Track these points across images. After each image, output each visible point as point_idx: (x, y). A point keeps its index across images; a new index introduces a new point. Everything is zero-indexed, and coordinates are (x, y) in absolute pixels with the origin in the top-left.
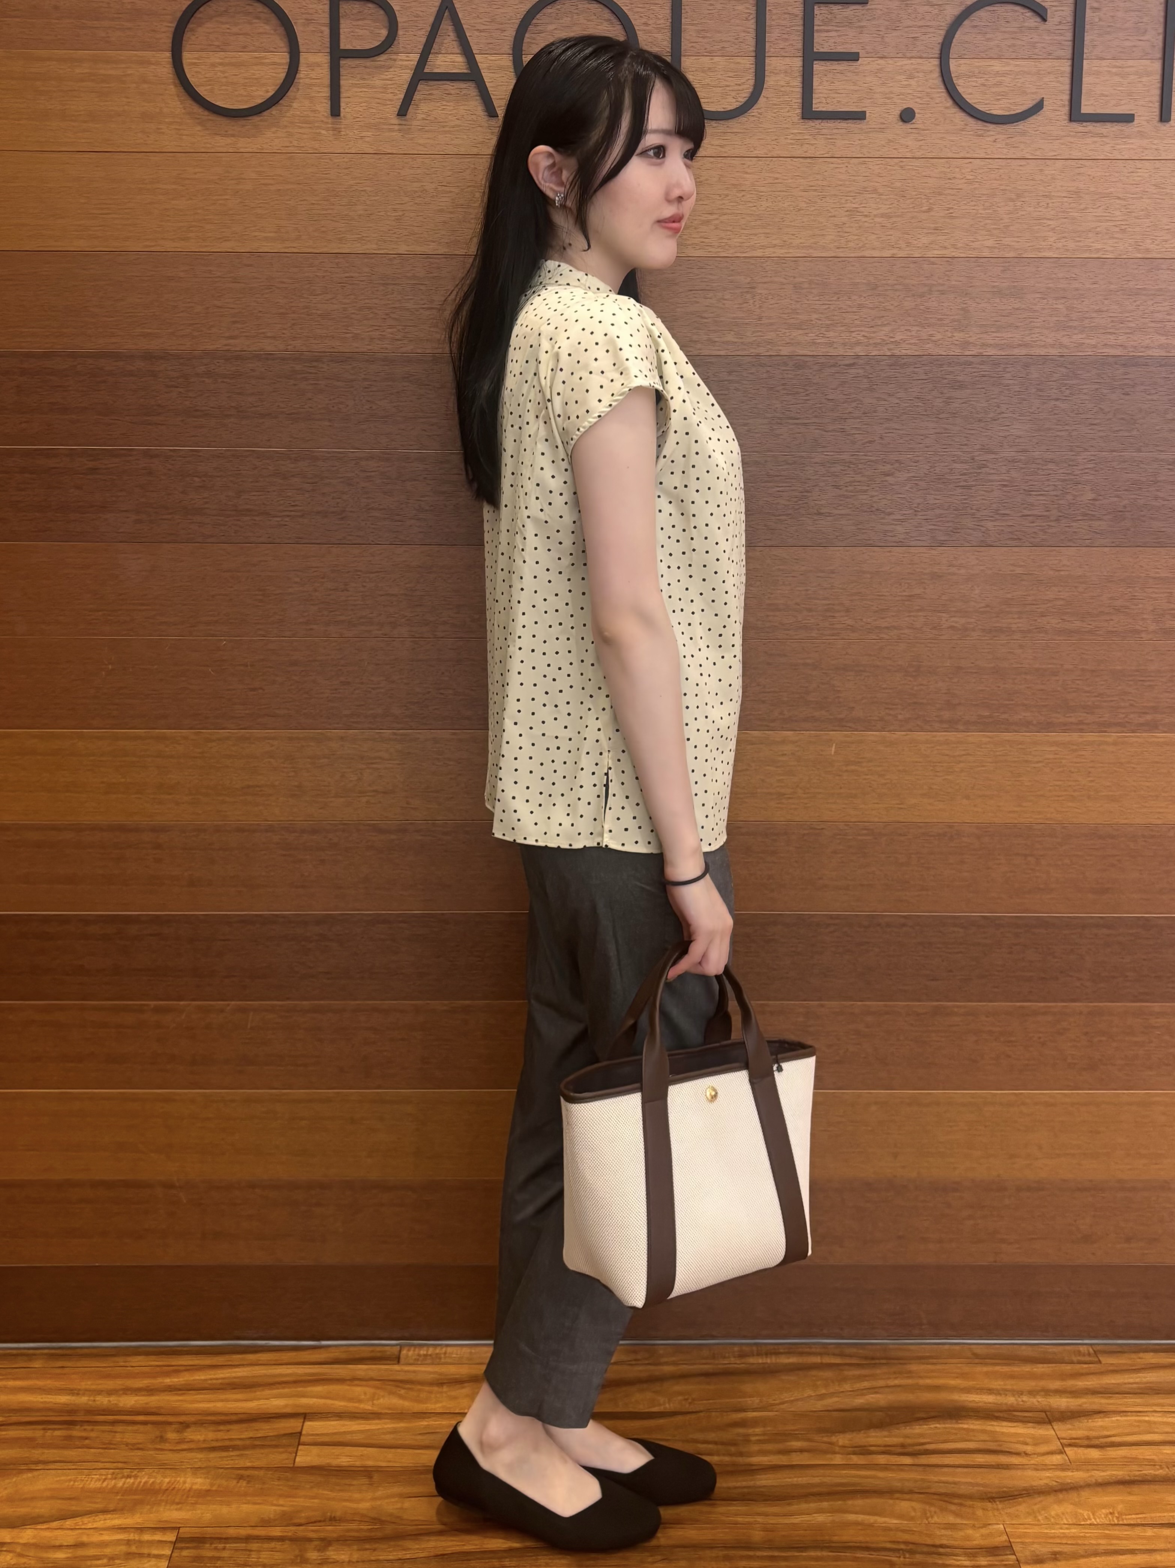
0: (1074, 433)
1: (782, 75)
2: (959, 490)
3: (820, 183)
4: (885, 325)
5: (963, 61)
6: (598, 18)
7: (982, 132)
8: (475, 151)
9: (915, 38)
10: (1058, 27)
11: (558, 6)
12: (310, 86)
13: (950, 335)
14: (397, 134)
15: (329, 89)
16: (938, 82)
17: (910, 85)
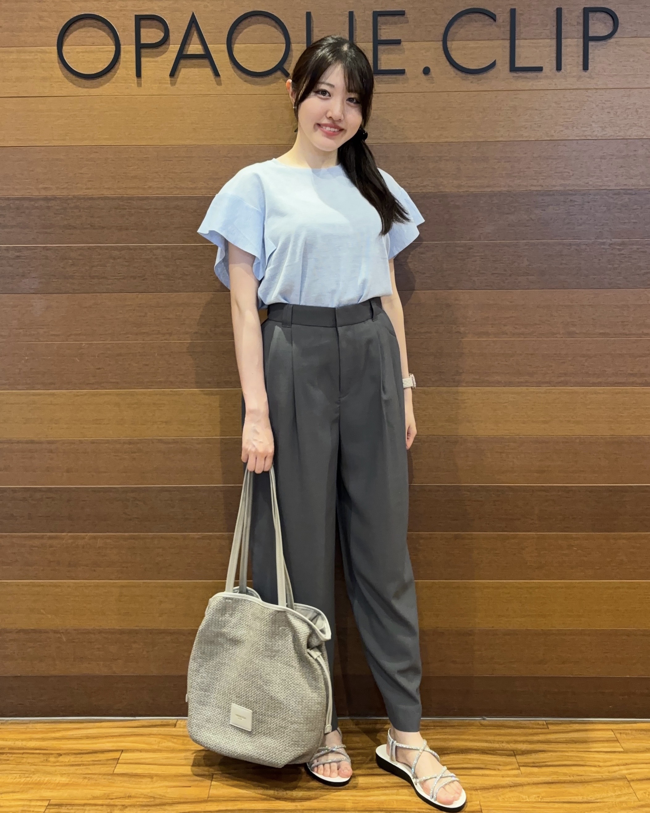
4: (418, 177)
5: (454, 42)
6: (269, 25)
7: (465, 78)
8: (209, 93)
9: (430, 31)
10: (502, 24)
11: (249, 19)
12: (126, 62)
13: (451, 181)
14: (170, 85)
15: (135, 63)
16: (442, 53)
17: (427, 55)
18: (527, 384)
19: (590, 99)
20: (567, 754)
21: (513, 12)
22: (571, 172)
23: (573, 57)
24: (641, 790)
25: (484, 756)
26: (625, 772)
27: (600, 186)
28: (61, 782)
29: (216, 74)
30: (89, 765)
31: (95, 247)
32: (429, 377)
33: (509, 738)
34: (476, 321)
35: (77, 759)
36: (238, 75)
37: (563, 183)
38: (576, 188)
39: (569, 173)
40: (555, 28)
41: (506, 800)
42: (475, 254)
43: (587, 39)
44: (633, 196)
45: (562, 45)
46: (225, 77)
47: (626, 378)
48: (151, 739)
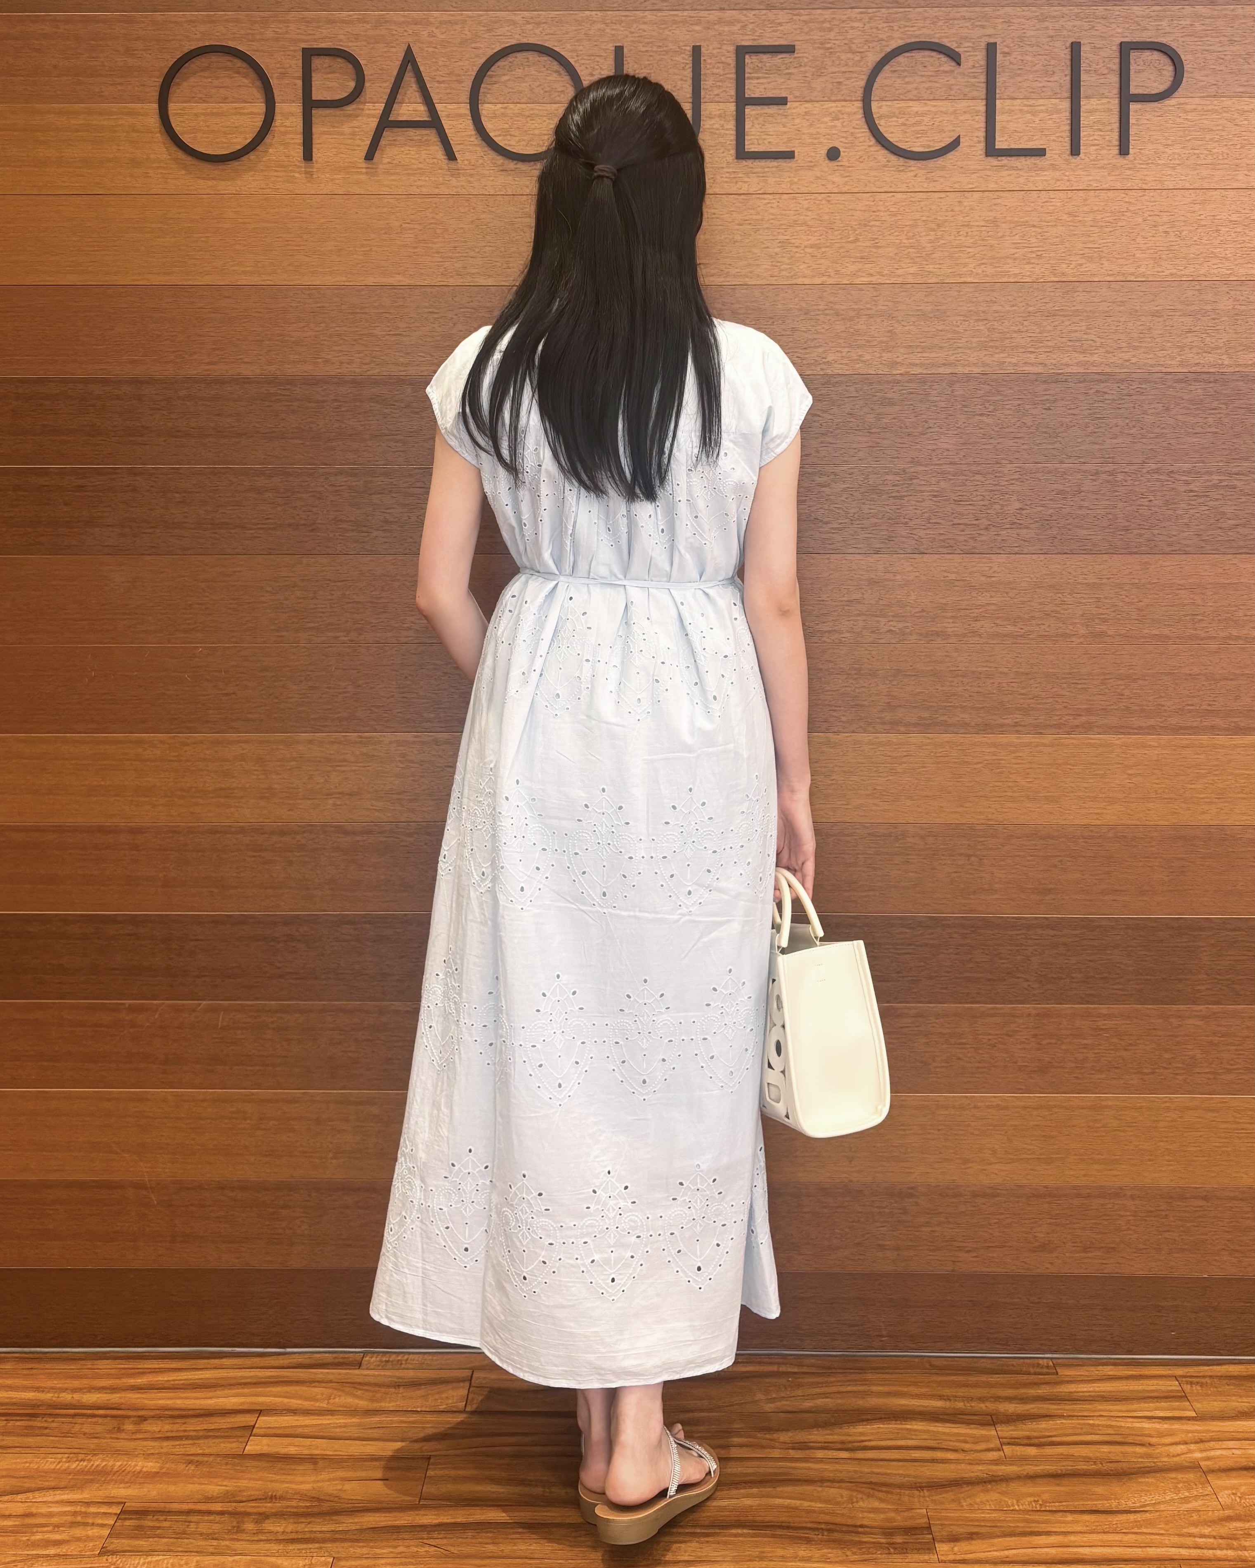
0: (999, 446)
1: (717, 119)
2: (892, 501)
3: (754, 217)
4: (818, 347)
5: (884, 103)
6: (548, 69)
7: (903, 167)
8: (436, 191)
9: (840, 83)
10: (971, 70)
11: (510, 58)
12: (286, 133)
13: (878, 355)
14: (364, 177)
15: (302, 136)
16: (862, 122)
17: (835, 126)
18: (1020, 728)
19: (1131, 207)
20: (1091, 1422)
21: (991, 49)
22: (1098, 339)
23: (1100, 130)
24: (1227, 1488)
25: (937, 1424)
26: (1198, 1455)
27: (1152, 366)
28: (145, 1469)
29: (451, 155)
30: (198, 1438)
31: (223, 471)
32: (835, 714)
33: (983, 1392)
34: (923, 611)
35: (176, 1427)
36: (490, 160)
37: (1084, 359)
38: (1108, 370)
39: (1094, 341)
40: (1068, 78)
41: (976, 1506)
42: (923, 488)
43: (1126, 98)
44: (1211, 385)
45: (1082, 110)
46: (466, 162)
47: (1199, 719)
48: (314, 1390)
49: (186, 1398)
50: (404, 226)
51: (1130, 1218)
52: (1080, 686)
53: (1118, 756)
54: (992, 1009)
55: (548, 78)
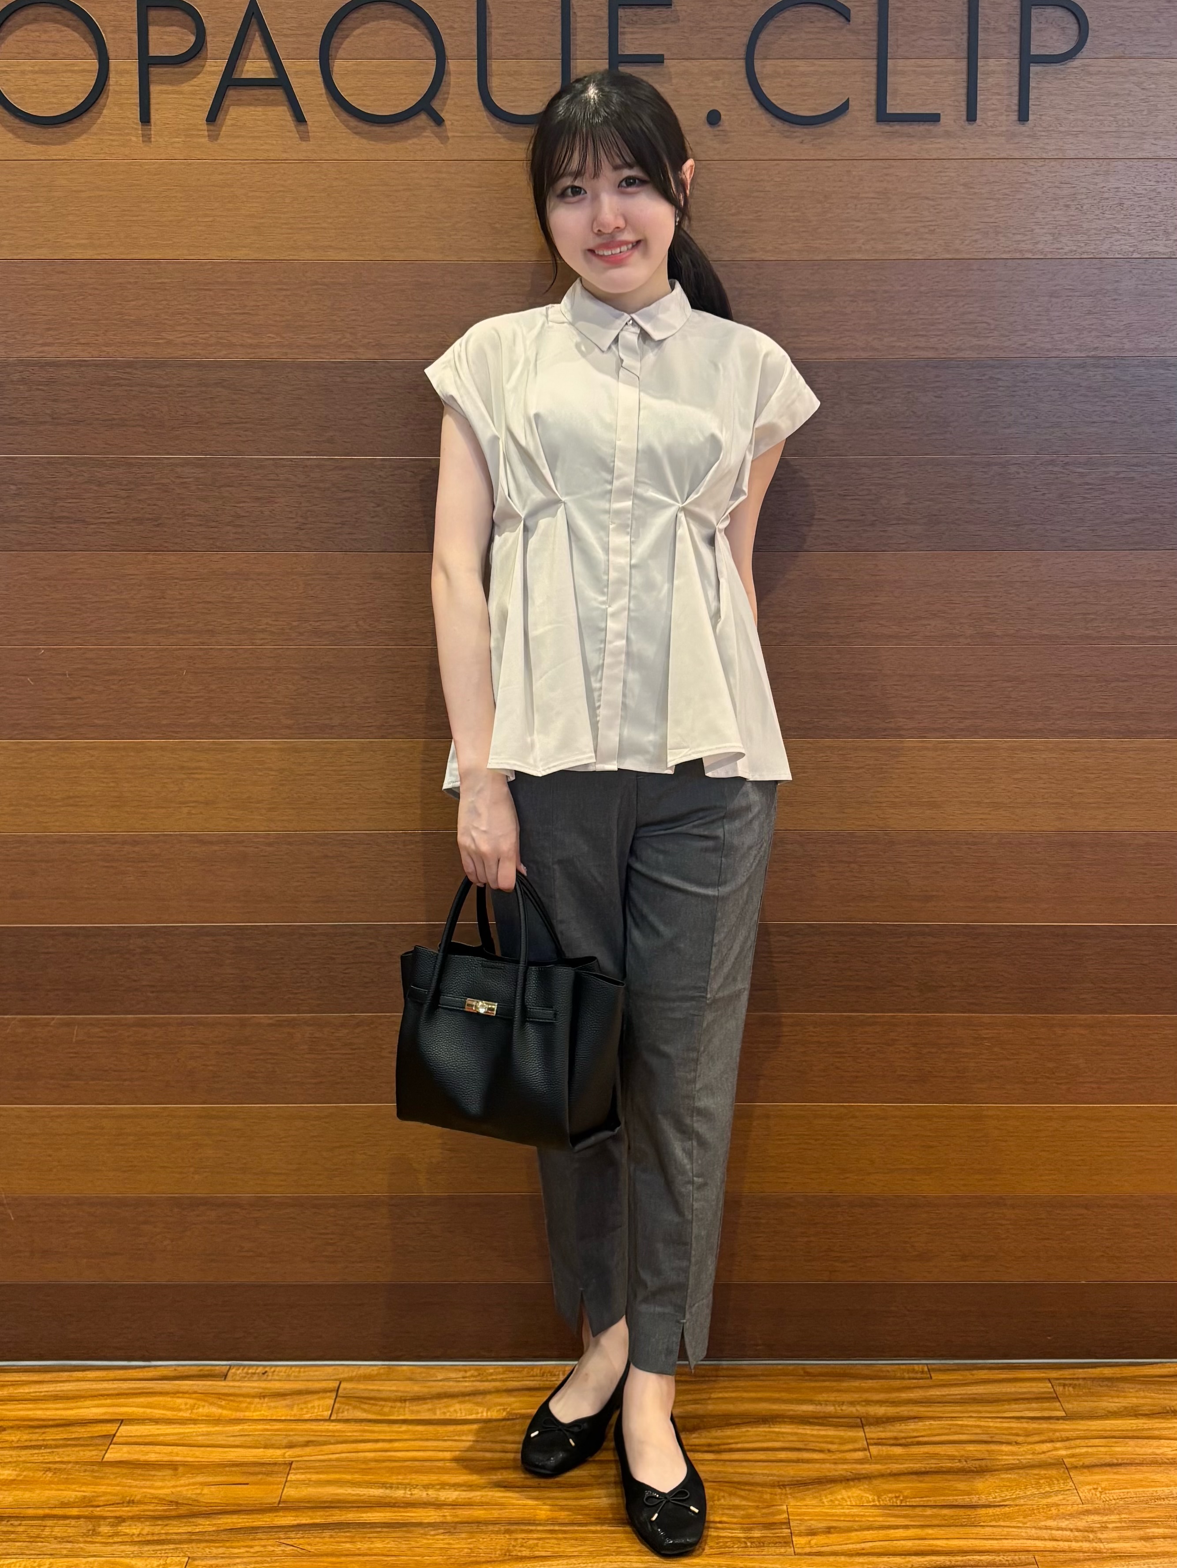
0: (888, 437)
5: (768, 62)
6: (404, 22)
7: (788, 134)
8: (285, 156)
9: (720, 39)
10: (861, 27)
11: (364, 10)
12: (119, 92)
14: (207, 139)
15: (138, 96)
16: (745, 83)
17: (716, 87)
18: (902, 732)
19: (1031, 179)
20: (960, 1423)
21: (883, 4)
22: (992, 322)
23: (999, 94)
24: (1088, 1484)
25: (805, 1427)
26: (1062, 1453)
27: (1048, 350)
29: (299, 118)
30: (56, 1446)
31: (61, 461)
33: (855, 1396)
34: (805, 611)
35: (35, 1437)
36: (341, 121)
37: (978, 343)
38: (1002, 355)
39: (989, 324)
40: (965, 37)
41: (837, 1502)
43: (1028, 59)
44: (1111, 371)
45: (980, 70)
46: (316, 124)
47: (1088, 722)
48: (179, 1401)
49: (47, 1409)
50: (251, 194)
51: (1010, 1227)
52: (967, 689)
53: (1004, 760)
54: (870, 1017)
55: (405, 32)
